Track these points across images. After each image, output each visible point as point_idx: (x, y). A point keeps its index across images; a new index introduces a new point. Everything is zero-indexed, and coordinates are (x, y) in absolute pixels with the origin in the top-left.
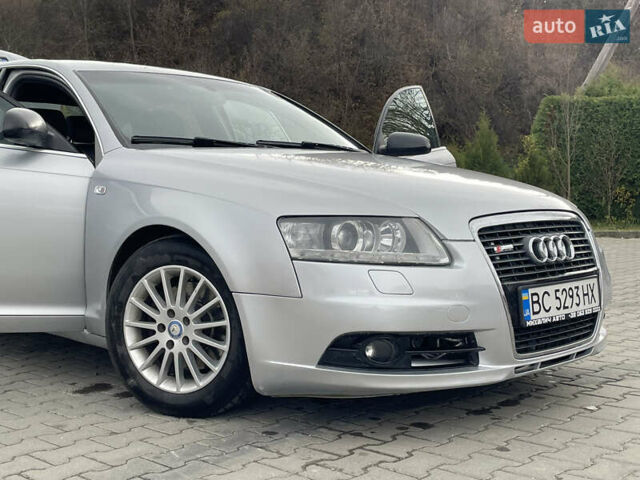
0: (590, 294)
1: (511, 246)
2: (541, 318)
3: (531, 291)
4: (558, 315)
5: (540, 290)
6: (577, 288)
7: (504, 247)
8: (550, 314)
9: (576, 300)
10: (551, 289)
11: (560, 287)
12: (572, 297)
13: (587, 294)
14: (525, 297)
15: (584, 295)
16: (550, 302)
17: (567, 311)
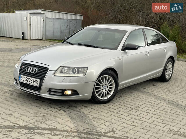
0: (36, 82)
1: (24, 67)
2: (22, 81)
3: (21, 75)
4: (25, 82)
5: (23, 76)
6: (32, 79)
7: (23, 67)
8: (23, 81)
9: (31, 81)
10: (25, 77)
11: (27, 77)
12: (30, 80)
13: (35, 82)
14: (20, 76)
15: (34, 81)
16: (24, 79)
17: (27, 82)
